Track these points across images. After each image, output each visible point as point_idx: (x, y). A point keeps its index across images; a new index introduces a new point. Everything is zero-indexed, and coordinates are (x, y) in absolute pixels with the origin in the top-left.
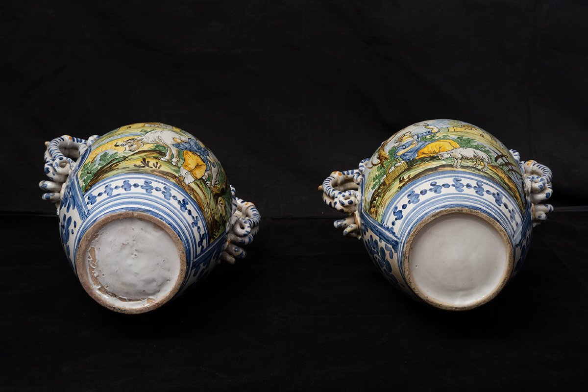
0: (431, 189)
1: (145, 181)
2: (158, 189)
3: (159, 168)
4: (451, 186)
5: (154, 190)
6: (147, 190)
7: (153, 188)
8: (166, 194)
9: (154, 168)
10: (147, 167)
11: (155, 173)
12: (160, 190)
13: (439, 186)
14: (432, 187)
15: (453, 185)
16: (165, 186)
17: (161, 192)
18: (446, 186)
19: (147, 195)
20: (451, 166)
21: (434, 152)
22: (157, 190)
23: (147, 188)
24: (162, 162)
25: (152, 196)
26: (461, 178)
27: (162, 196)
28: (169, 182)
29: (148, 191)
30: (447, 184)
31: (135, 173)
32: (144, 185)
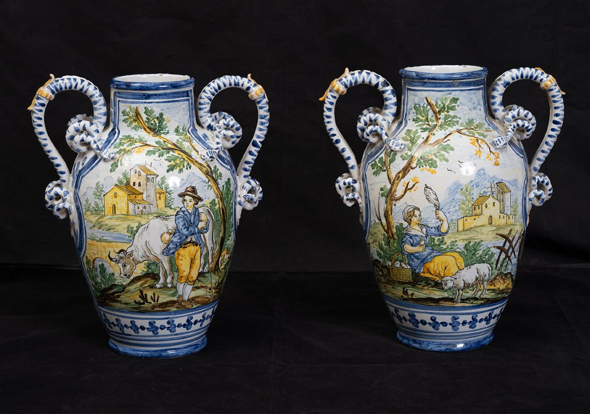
0: (430, 323)
1: (149, 322)
2: (163, 327)
3: (157, 301)
4: (448, 325)
5: (159, 329)
6: (153, 332)
7: (158, 328)
8: (171, 329)
9: (153, 302)
10: (146, 303)
11: (156, 309)
12: (165, 327)
13: (438, 323)
14: (431, 322)
15: (451, 324)
16: (167, 320)
17: (166, 329)
18: (444, 324)
19: (154, 337)
20: (452, 300)
21: (439, 275)
22: (162, 329)
23: (153, 329)
24: (158, 290)
25: (159, 336)
26: (459, 316)
27: (168, 332)
28: (170, 313)
29: (155, 332)
30: (445, 323)
31: (138, 312)
32: (149, 327)
